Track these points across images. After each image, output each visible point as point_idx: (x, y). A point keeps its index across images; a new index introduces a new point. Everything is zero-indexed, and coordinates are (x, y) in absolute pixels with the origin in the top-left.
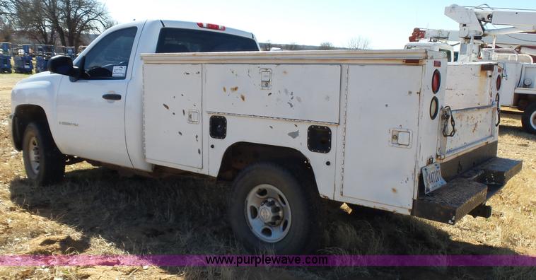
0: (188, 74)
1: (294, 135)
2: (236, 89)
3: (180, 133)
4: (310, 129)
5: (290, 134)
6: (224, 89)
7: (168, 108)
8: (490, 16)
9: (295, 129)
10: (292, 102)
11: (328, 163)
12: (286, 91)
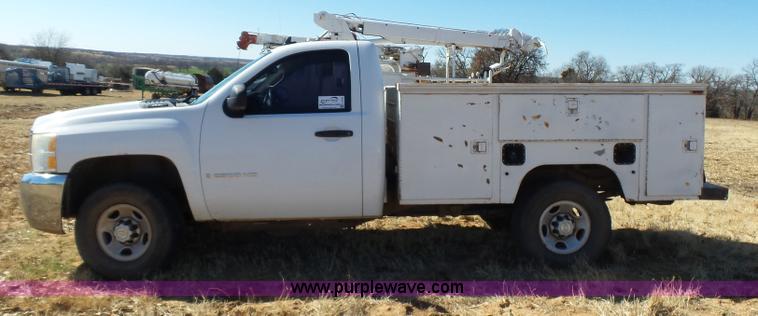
0: (472, 104)
1: (600, 153)
2: (539, 117)
3: (460, 166)
4: (616, 146)
5: (596, 153)
6: (524, 117)
7: (441, 140)
8: (361, 26)
9: (601, 148)
10: (600, 125)
11: (633, 172)
12: (594, 116)
